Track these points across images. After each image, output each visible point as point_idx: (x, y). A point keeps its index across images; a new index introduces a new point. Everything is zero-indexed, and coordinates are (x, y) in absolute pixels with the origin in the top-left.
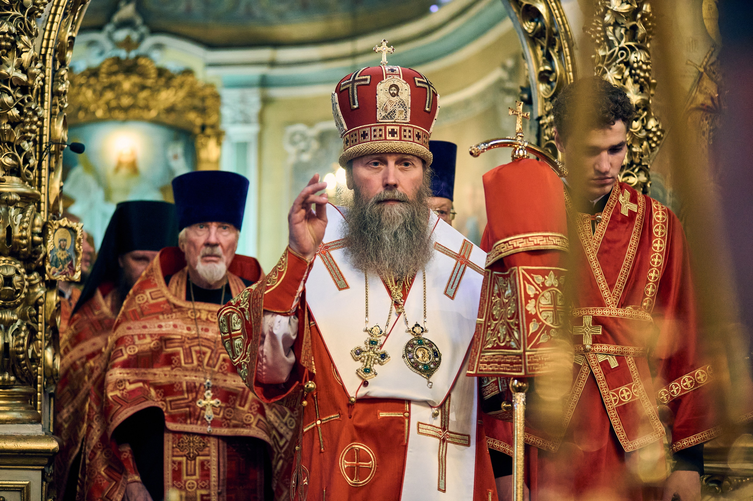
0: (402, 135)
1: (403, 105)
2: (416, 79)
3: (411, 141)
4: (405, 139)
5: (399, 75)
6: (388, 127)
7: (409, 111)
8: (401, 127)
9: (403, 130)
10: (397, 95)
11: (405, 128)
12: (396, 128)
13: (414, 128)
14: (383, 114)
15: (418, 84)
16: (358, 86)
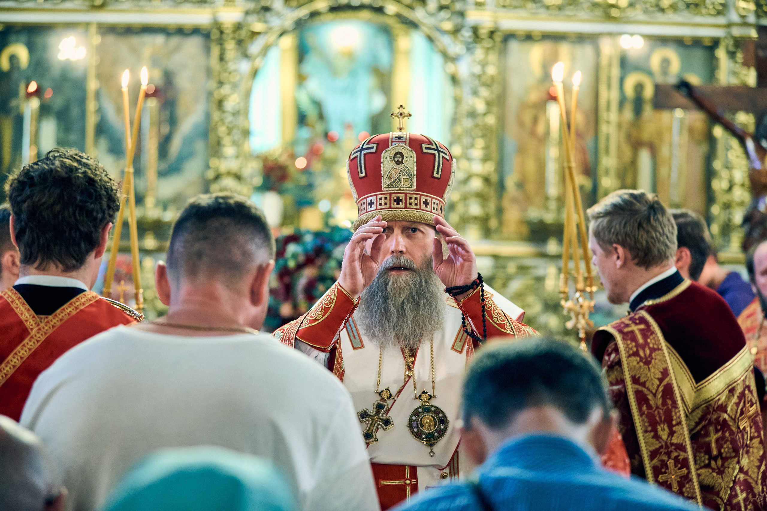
0: (408, 203)
1: (409, 173)
2: (424, 146)
3: (417, 209)
4: (411, 207)
5: (405, 142)
6: (393, 196)
7: (415, 178)
8: (406, 194)
9: (408, 198)
10: (402, 162)
11: (411, 196)
12: (402, 196)
13: (421, 195)
14: (388, 183)
15: (425, 151)
16: (365, 154)
